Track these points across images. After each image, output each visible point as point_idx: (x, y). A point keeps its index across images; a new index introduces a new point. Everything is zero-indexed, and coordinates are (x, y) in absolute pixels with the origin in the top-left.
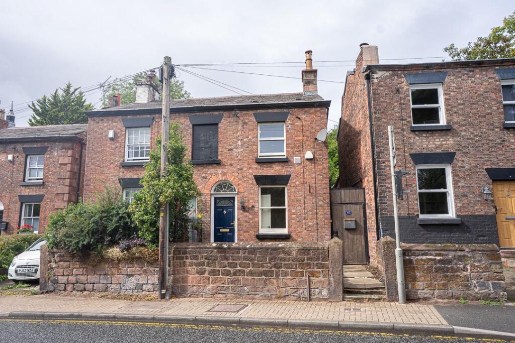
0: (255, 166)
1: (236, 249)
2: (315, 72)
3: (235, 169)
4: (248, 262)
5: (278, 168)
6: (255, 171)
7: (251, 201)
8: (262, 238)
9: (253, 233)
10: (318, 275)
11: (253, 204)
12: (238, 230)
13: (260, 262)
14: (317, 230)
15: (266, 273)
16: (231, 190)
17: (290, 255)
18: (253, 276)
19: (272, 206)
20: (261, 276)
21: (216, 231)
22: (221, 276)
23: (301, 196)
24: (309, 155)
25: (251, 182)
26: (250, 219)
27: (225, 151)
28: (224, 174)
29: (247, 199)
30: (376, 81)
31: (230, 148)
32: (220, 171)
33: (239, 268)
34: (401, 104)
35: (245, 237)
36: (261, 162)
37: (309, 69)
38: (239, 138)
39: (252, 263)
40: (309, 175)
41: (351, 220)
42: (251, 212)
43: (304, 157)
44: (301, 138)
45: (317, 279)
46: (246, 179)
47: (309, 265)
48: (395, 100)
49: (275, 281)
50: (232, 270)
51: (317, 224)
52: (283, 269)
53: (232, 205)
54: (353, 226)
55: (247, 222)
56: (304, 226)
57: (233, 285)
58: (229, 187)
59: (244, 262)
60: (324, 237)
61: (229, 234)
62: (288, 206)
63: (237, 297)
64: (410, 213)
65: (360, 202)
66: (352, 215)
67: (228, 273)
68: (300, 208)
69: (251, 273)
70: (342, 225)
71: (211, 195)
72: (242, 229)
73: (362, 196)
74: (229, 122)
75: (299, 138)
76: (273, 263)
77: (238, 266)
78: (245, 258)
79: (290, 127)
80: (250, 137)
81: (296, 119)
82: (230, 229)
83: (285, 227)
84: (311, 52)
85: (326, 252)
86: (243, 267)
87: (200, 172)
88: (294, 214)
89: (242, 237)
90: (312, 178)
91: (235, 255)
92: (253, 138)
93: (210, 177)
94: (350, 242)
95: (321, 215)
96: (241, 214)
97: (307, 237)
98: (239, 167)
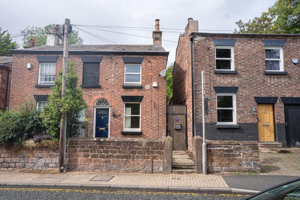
0: (122, 90)
1: (109, 142)
2: (160, 33)
3: (110, 91)
4: (116, 150)
5: (136, 92)
6: (122, 93)
7: (119, 111)
8: (125, 134)
9: (120, 131)
10: (157, 158)
11: (120, 113)
12: (111, 129)
13: (123, 150)
14: (158, 129)
15: (126, 157)
16: (107, 104)
17: (141, 146)
18: (119, 158)
19: (131, 115)
20: (123, 159)
21: (97, 129)
22: (99, 158)
23: (149, 109)
24: (155, 84)
25: (119, 99)
26: (118, 122)
27: (104, 80)
28: (102, 94)
29: (116, 110)
30: (196, 42)
31: (106, 78)
32: (100, 92)
33: (110, 153)
34: (210, 57)
35: (114, 133)
36: (126, 88)
37: (157, 30)
38: (113, 72)
39: (118, 151)
40: (155, 97)
41: (178, 124)
42: (119, 118)
43: (152, 85)
44: (151, 74)
45: (157, 160)
46: (116, 98)
47: (152, 152)
48: (206, 54)
49: (132, 161)
50: (106, 155)
51: (158, 126)
52: (137, 154)
53: (107, 113)
54: (179, 127)
55: (116, 124)
56: (150, 127)
57: (106, 164)
58: (105, 102)
59: (113, 150)
60: (162, 134)
61: (104, 131)
62: (142, 115)
63: (108, 171)
64: (212, 121)
65: (184, 113)
66: (179, 121)
67: (103, 157)
68: (148, 116)
69: (118, 157)
70: (173, 127)
71: (94, 107)
72: (113, 128)
73: (185, 110)
74: (106, 62)
75: (150, 74)
76: (131, 151)
77: (110, 152)
78: (114, 148)
79: (144, 67)
80: (119, 72)
81: (148, 62)
82: (106, 128)
83: (139, 128)
84: (159, 20)
85: (162, 145)
86: (112, 153)
87: (87, 93)
88: (145, 120)
89: (112, 133)
90: (157, 98)
91: (107, 146)
92: (122, 72)
93: (93, 96)
94: (177, 137)
95: (161, 121)
96: (113, 119)
97: (152, 133)
98: (112, 90)
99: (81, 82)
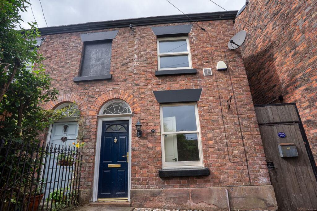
0: (155, 80)
3: (130, 85)
5: (184, 82)
6: (155, 86)
7: (150, 124)
8: (167, 176)
9: (154, 170)
11: (154, 128)
12: (133, 165)
14: (247, 161)
16: (125, 112)
19: (177, 130)
21: (103, 166)
23: (218, 115)
24: (221, 65)
25: (150, 99)
26: (149, 148)
27: (119, 65)
28: (115, 91)
29: (144, 121)
31: (124, 62)
32: (110, 88)
35: (142, 175)
36: (162, 76)
38: (136, 51)
40: (225, 88)
41: (290, 145)
42: (150, 138)
43: (216, 68)
44: (209, 48)
46: (143, 96)
51: (245, 152)
53: (125, 131)
54: (294, 153)
55: (145, 153)
56: (227, 156)
60: (259, 171)
61: (119, 171)
62: (202, 129)
65: (294, 120)
66: (288, 138)
68: (218, 131)
70: (278, 152)
71: (98, 118)
72: (138, 163)
73: (295, 113)
74: (124, 37)
75: (207, 49)
79: (194, 38)
80: (148, 50)
81: (200, 31)
82: (122, 164)
83: (198, 159)
87: (86, 91)
88: (211, 139)
89: (137, 176)
92: (152, 51)
93: (98, 96)
94: (293, 177)
95: (248, 139)
96: (137, 142)
97: (233, 171)
98: (135, 82)
99: (76, 74)
